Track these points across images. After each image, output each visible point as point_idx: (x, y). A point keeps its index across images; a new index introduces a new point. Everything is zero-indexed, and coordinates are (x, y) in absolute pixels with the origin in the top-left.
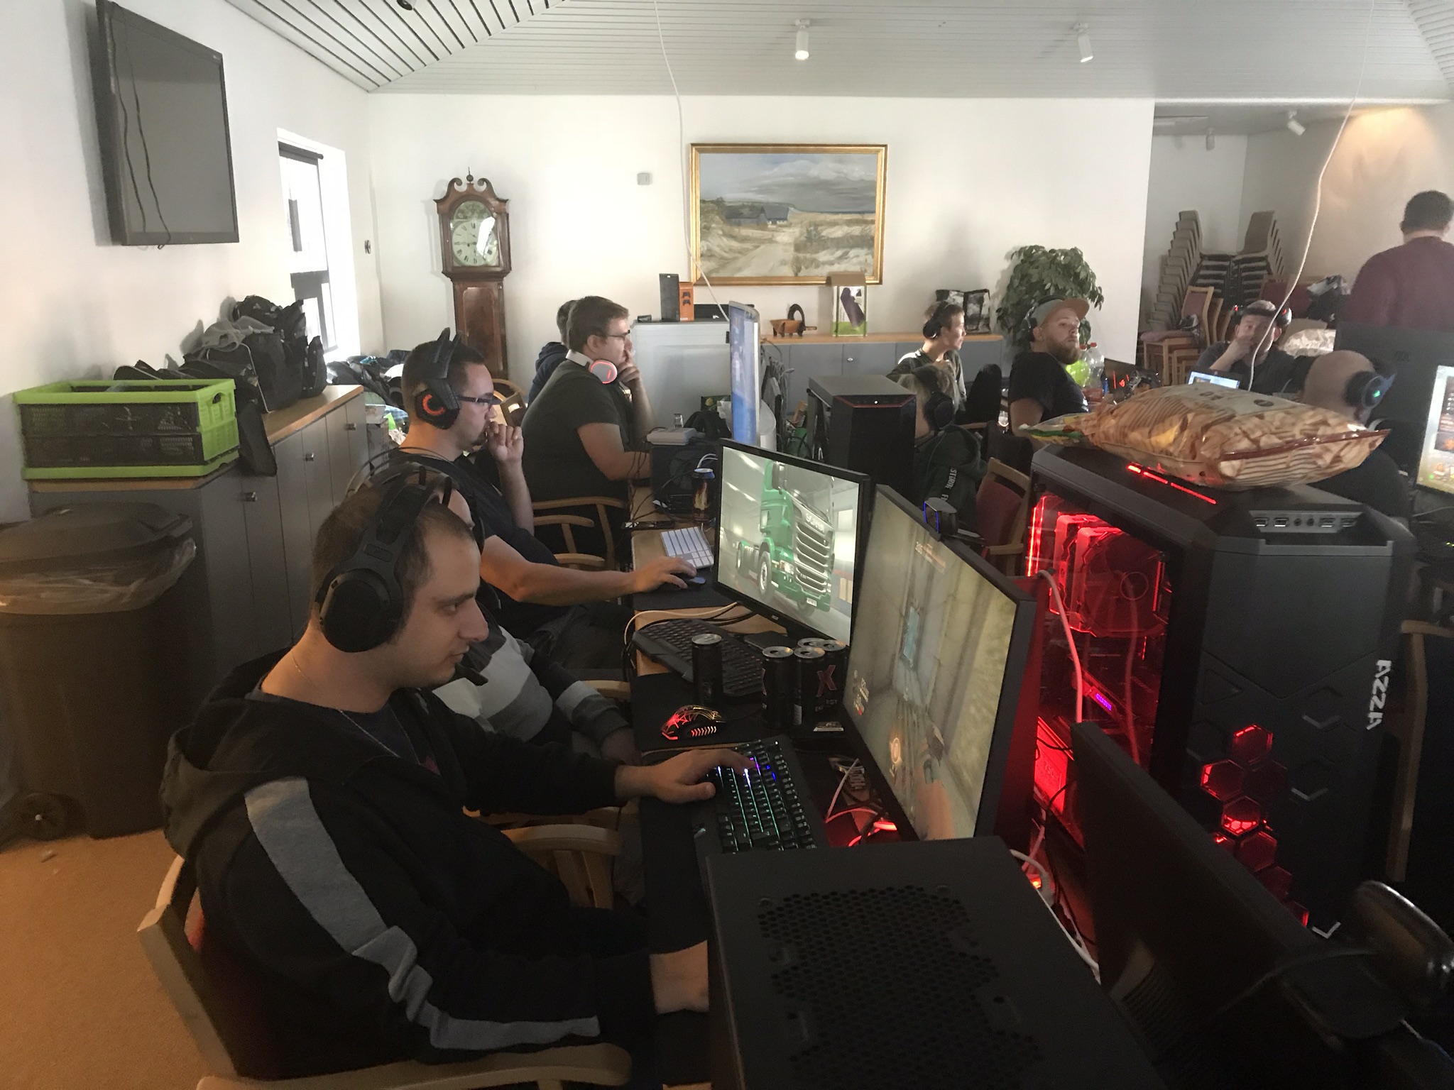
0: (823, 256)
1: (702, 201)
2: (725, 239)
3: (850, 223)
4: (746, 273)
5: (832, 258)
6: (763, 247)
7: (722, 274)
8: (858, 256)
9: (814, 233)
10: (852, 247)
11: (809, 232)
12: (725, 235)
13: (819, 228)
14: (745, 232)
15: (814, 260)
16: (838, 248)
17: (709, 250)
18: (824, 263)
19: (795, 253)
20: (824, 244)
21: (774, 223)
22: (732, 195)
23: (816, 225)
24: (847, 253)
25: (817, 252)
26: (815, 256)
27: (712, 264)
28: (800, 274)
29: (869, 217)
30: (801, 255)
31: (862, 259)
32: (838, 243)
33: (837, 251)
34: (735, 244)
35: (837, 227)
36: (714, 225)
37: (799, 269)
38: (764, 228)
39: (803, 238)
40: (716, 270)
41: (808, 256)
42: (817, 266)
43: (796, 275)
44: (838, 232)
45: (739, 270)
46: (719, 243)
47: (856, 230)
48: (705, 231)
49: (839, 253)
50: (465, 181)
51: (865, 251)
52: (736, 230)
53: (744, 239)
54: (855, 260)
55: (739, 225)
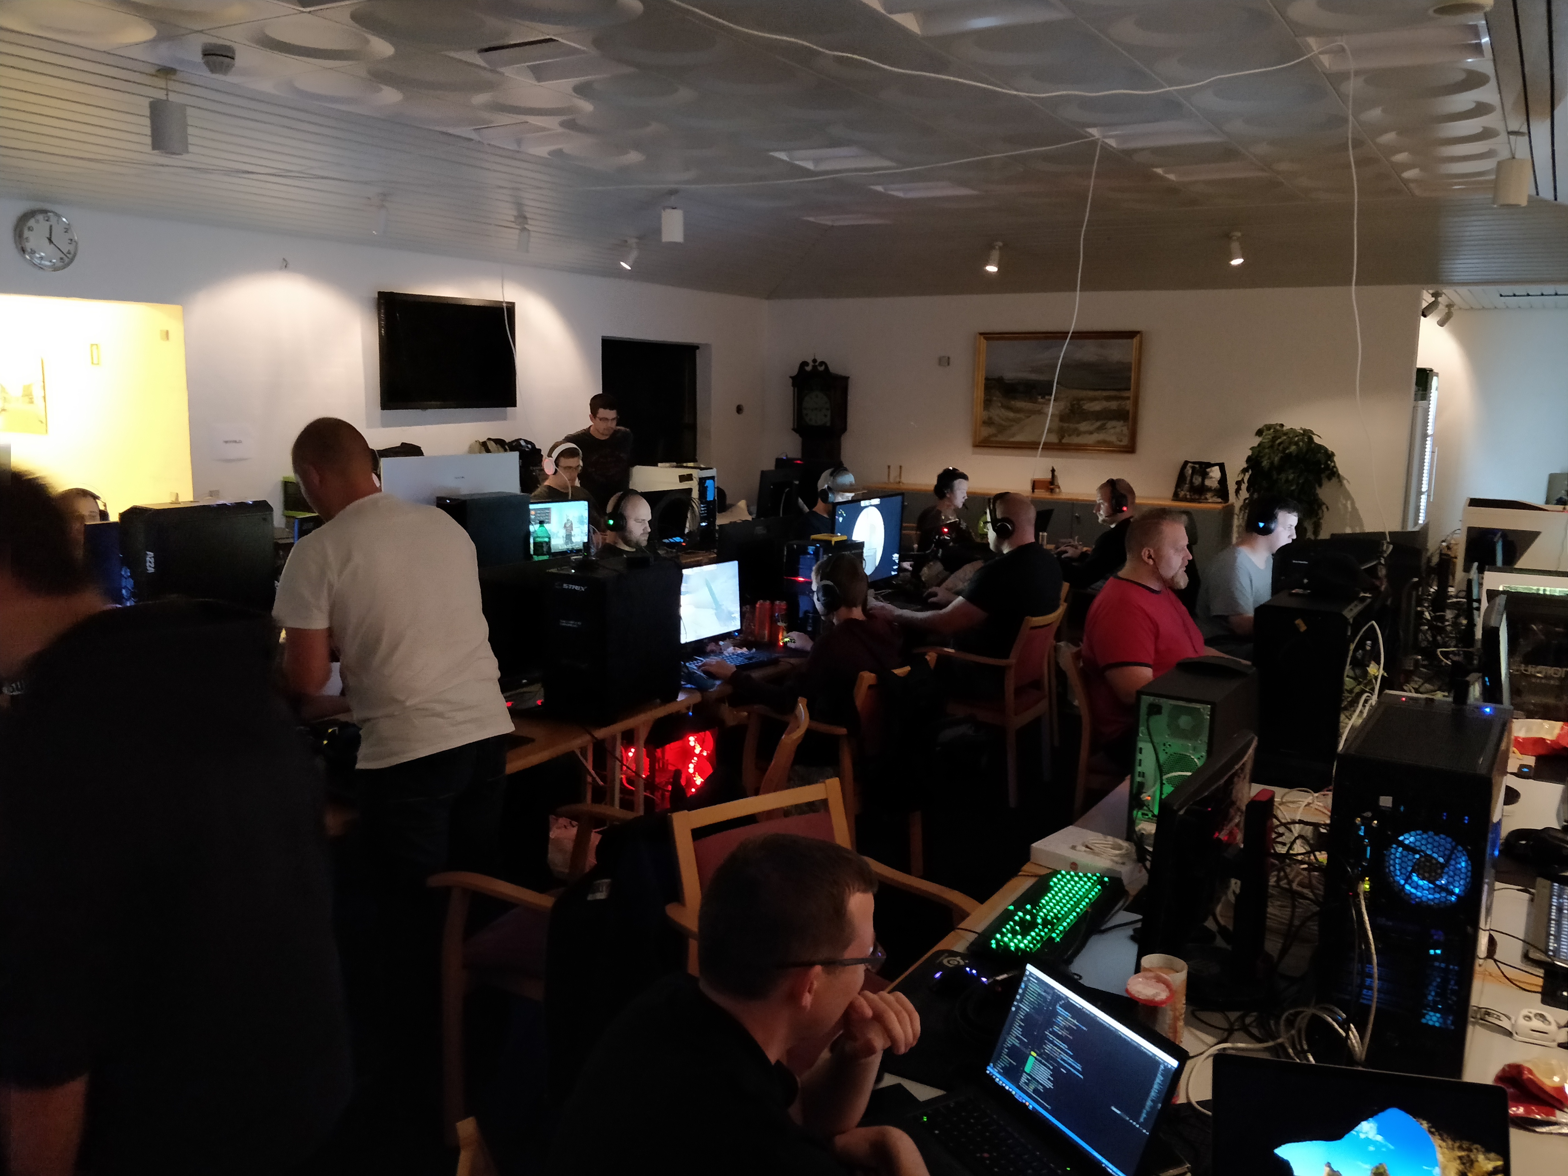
0: (1084, 426)
1: (987, 379)
2: (1003, 410)
3: (1108, 399)
4: (1019, 438)
5: (1092, 428)
6: (1033, 417)
7: (1000, 438)
8: (1114, 427)
9: (1076, 406)
10: (1111, 419)
11: (1072, 405)
12: (1003, 406)
13: (1082, 402)
14: (1019, 404)
15: (1076, 429)
16: (1097, 420)
17: (990, 418)
18: (1085, 433)
19: (1061, 424)
20: (1086, 416)
21: (1043, 397)
22: (1010, 375)
23: (1079, 400)
24: (1104, 425)
25: (1078, 423)
26: (1077, 426)
27: (990, 430)
28: (1064, 441)
29: (1126, 394)
30: (1066, 425)
31: (1118, 430)
32: (1098, 416)
33: (1097, 421)
34: (1011, 415)
35: (1097, 402)
36: (995, 398)
37: (1063, 437)
38: (1035, 402)
39: (1067, 411)
40: (995, 435)
41: (1072, 426)
42: (1078, 435)
43: (1060, 441)
44: (1097, 406)
45: (1014, 435)
46: (999, 413)
47: (1113, 405)
48: (988, 403)
49: (1098, 424)
50: (811, 364)
51: (1121, 423)
52: (1013, 402)
53: (1017, 411)
54: (1112, 431)
55: (1015, 398)
